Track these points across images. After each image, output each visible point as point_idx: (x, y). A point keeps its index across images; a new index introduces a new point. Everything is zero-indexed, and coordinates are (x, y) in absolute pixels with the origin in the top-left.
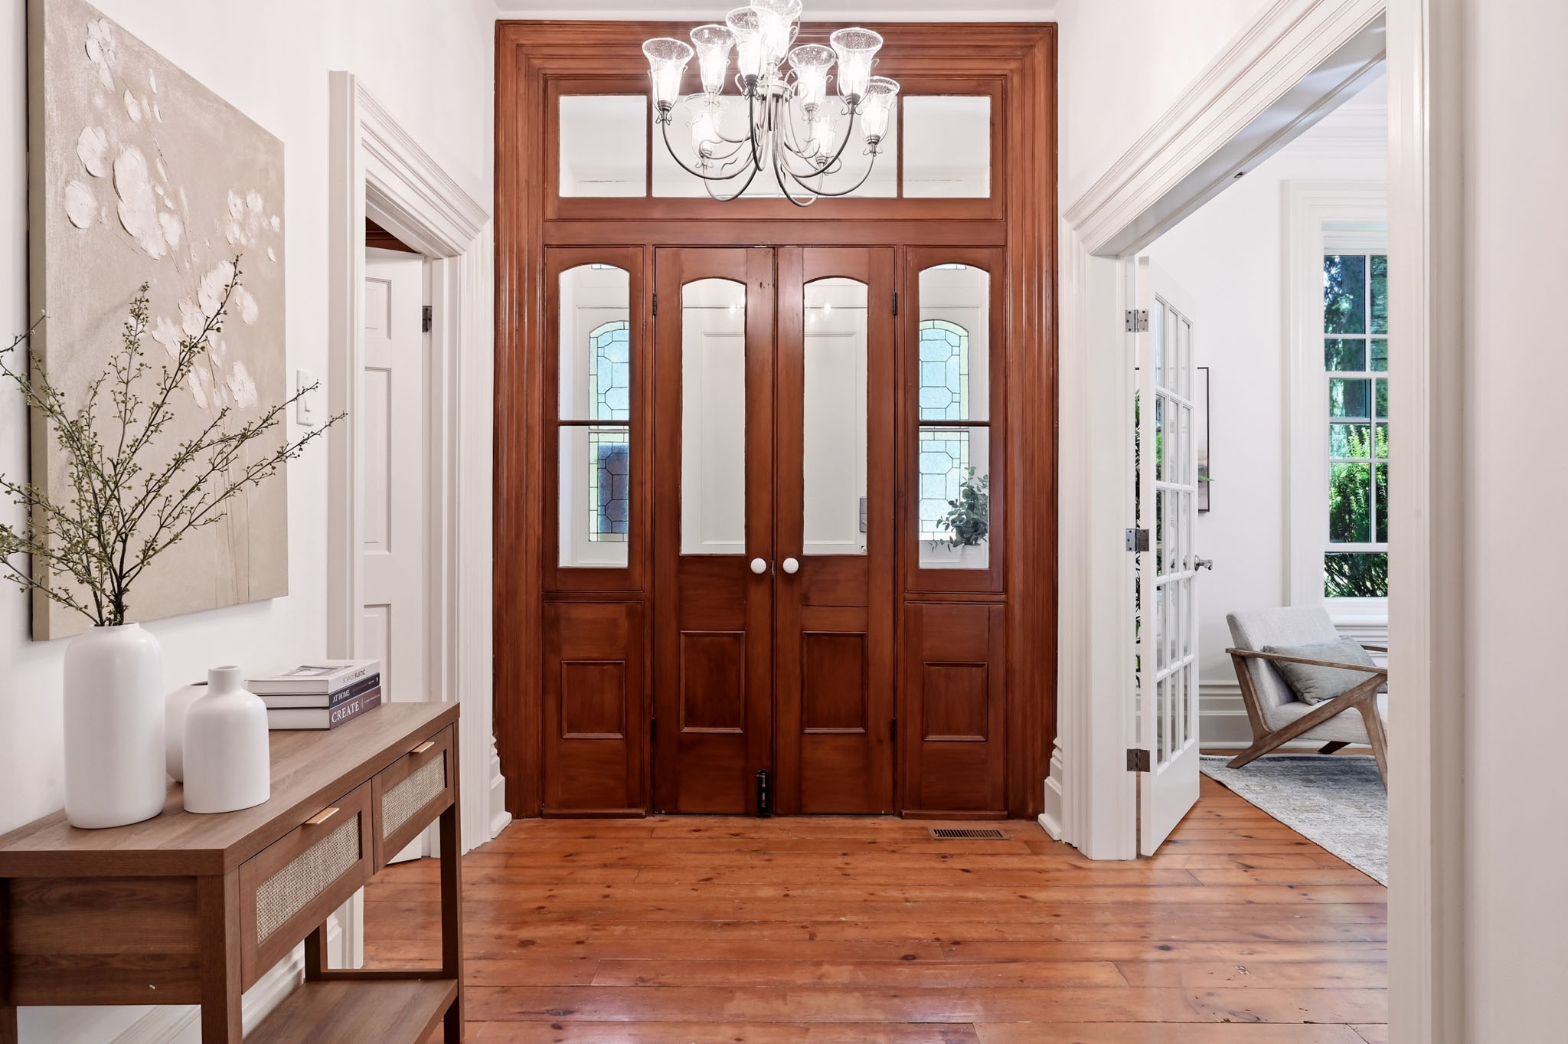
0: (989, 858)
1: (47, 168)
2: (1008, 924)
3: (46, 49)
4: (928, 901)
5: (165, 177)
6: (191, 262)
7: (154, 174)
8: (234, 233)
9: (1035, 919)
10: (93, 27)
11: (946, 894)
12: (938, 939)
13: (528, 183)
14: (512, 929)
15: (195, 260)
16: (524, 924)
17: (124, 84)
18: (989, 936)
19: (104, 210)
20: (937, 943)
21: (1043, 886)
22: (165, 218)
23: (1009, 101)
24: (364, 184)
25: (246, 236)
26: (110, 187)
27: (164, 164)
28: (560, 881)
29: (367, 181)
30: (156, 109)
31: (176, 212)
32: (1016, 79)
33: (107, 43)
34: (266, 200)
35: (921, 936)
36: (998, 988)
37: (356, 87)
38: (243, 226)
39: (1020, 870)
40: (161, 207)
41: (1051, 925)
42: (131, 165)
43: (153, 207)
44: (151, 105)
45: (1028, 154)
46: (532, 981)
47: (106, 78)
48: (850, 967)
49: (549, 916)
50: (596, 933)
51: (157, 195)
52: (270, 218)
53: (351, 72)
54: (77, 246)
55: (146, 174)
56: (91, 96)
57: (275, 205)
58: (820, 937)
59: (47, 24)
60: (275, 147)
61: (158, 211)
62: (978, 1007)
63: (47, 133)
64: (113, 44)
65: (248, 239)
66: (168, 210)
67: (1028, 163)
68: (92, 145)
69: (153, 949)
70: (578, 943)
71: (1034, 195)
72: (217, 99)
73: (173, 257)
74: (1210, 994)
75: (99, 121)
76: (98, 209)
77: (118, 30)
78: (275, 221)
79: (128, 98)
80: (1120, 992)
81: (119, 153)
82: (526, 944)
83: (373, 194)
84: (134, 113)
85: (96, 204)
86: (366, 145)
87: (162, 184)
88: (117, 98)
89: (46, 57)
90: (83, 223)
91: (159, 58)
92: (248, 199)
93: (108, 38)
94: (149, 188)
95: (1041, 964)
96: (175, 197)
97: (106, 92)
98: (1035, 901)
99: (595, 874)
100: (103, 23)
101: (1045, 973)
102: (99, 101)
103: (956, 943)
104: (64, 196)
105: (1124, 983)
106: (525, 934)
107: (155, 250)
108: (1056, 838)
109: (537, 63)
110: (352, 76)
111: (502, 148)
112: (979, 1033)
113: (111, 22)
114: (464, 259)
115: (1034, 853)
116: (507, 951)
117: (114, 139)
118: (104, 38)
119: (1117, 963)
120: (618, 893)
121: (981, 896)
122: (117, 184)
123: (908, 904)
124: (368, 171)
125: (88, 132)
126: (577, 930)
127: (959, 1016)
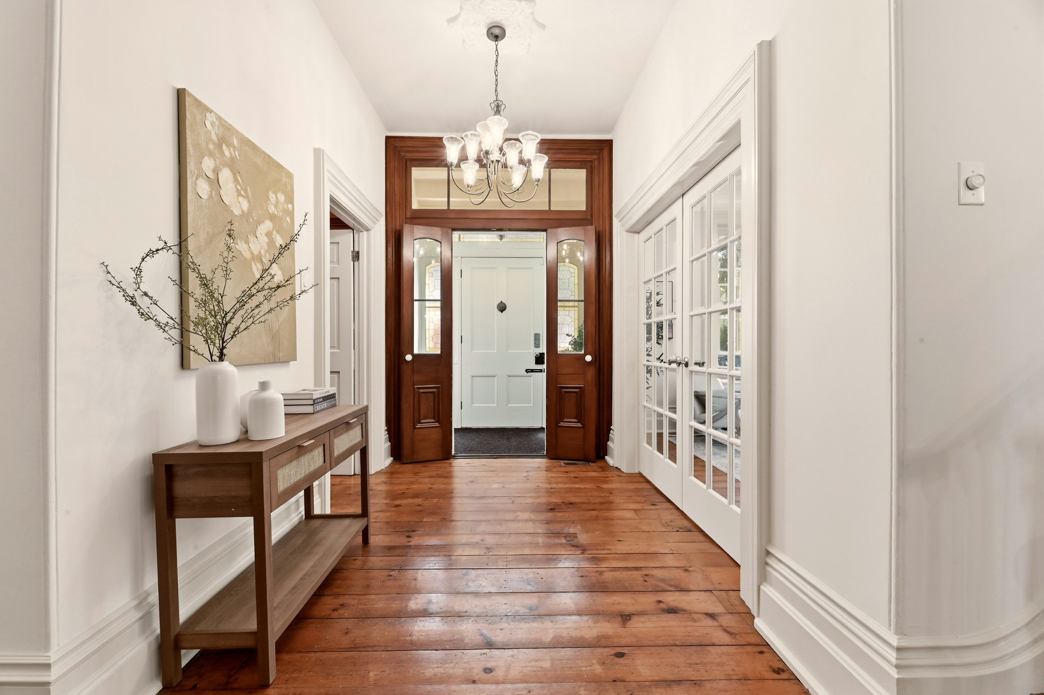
0: (585, 473)
1: (188, 172)
2: (592, 496)
3: (187, 121)
4: (560, 488)
5: (241, 182)
6: (253, 218)
7: (236, 180)
8: (272, 209)
9: (602, 495)
10: (208, 115)
11: (567, 486)
12: (564, 502)
13: (399, 202)
14: (392, 501)
15: (255, 218)
16: (397, 499)
17: (222, 141)
18: (584, 501)
19: (213, 192)
20: (563, 504)
21: (606, 482)
22: (241, 199)
23: (593, 171)
24: (329, 196)
25: (277, 211)
26: (215, 183)
27: (240, 176)
28: (412, 483)
29: (330, 195)
30: (237, 153)
31: (246, 197)
32: (596, 162)
33: (214, 123)
34: (286, 197)
35: (557, 501)
36: (587, 520)
37: (325, 155)
38: (276, 206)
39: (597, 477)
40: (239, 194)
41: (609, 497)
42: (226, 175)
43: (236, 194)
44: (234, 151)
45: (601, 192)
46: (399, 520)
47: (214, 137)
48: (528, 513)
49: (407, 496)
50: (426, 502)
51: (237, 189)
52: (288, 205)
53: (322, 148)
54: (202, 206)
55: (232, 180)
56: (207, 144)
57: (290, 199)
58: (516, 502)
59: (187, 111)
60: (290, 176)
61: (238, 195)
62: (579, 527)
63: (188, 157)
64: (217, 123)
65: (278, 212)
66: (243, 196)
67: (601, 196)
68: (208, 164)
69: (233, 494)
70: (419, 505)
71: (603, 209)
72: (264, 152)
73: (245, 216)
74: (671, 521)
75: (211, 155)
76: (211, 192)
77: (219, 118)
78: (290, 206)
79: (224, 147)
80: (636, 521)
81: (220, 170)
82: (397, 506)
83: (333, 200)
84: (227, 153)
85: (210, 189)
86: (330, 180)
87: (239, 184)
88: (219, 146)
89: (187, 125)
90: (205, 197)
91: (237, 132)
92: (278, 195)
93: (215, 121)
94: (234, 185)
95: (605, 511)
96: (246, 191)
97: (214, 143)
98: (603, 488)
99: (427, 480)
100: (212, 114)
101: (606, 514)
102: (211, 146)
103: (571, 504)
104: (196, 184)
105: (638, 518)
106: (398, 502)
107: (237, 212)
108: (612, 465)
109: (403, 154)
110: (323, 150)
111: (388, 188)
112: (578, 536)
113: (216, 114)
114: (372, 232)
115: (602, 471)
116: (390, 509)
117: (218, 163)
118: (213, 120)
119: (635, 510)
120: (436, 487)
121: (582, 486)
122: (219, 180)
123: (552, 490)
124: (330, 191)
125: (206, 158)
126: (418, 501)
127: (572, 530)
